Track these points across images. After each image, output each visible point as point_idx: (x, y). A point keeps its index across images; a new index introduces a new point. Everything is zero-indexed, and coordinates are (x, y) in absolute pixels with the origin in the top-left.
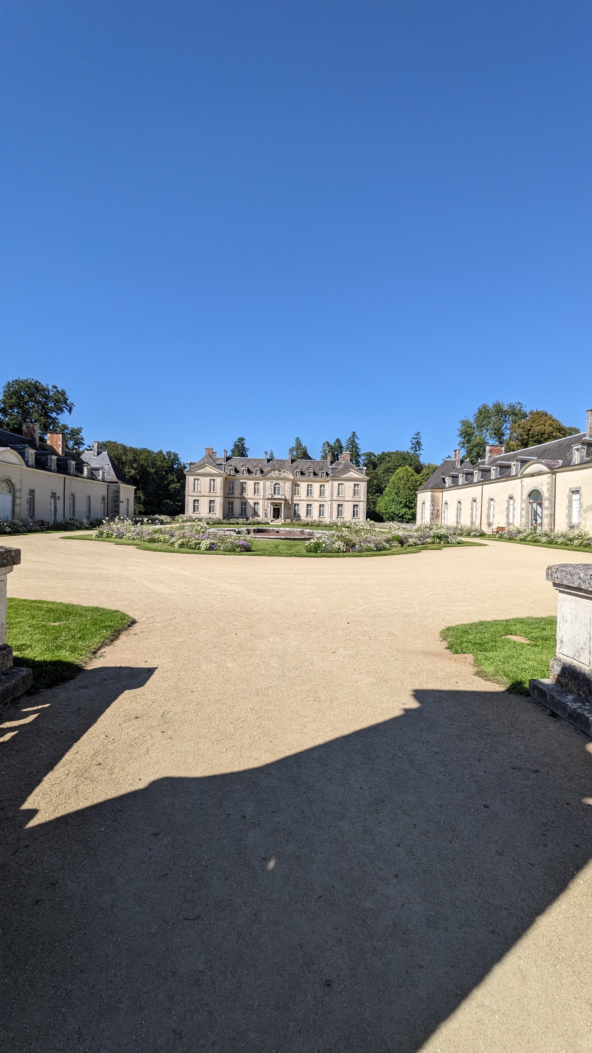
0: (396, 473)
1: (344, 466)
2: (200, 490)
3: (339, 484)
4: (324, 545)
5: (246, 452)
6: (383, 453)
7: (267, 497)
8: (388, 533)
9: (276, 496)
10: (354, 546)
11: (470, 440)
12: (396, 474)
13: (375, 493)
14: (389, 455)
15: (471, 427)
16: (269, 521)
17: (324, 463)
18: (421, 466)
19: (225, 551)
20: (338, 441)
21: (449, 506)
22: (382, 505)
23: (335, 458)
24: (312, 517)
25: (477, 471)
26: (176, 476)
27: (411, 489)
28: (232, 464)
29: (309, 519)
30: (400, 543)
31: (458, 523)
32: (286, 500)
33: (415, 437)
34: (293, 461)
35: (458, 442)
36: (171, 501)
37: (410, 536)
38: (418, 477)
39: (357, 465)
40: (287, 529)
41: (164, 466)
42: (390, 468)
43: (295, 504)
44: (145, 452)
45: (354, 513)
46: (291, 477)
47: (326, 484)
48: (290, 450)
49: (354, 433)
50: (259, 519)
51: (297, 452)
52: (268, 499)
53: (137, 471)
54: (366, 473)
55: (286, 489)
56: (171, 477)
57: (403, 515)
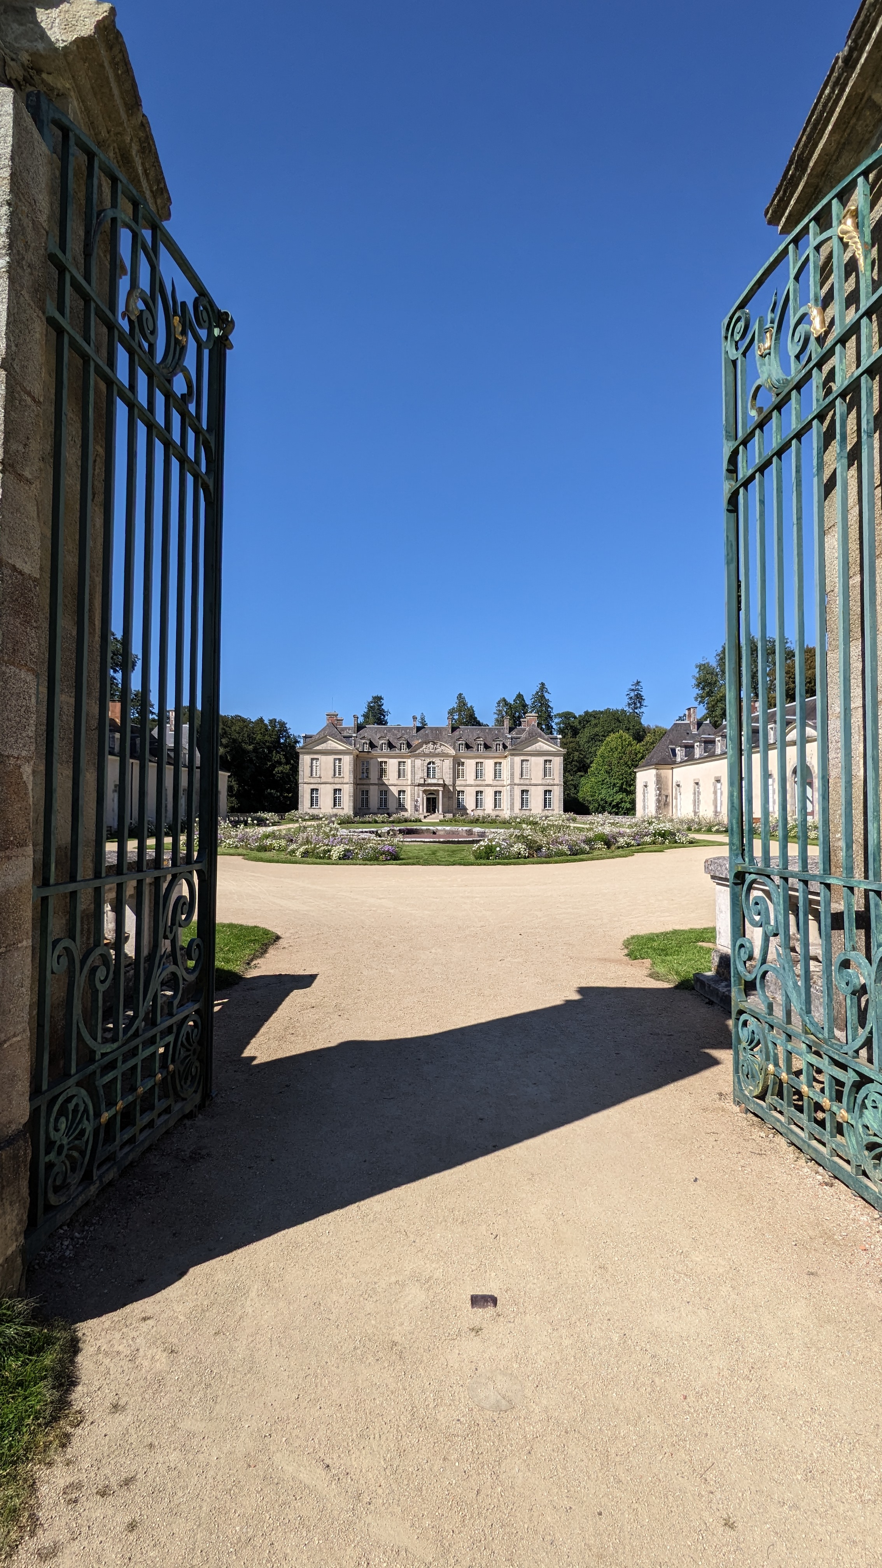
0: (605, 742)
1: (529, 734)
2: (320, 775)
3: (523, 761)
4: (498, 849)
5: (384, 716)
6: (586, 713)
7: (417, 782)
8: (589, 830)
9: (430, 781)
10: (539, 849)
11: (712, 693)
12: (606, 744)
13: (576, 772)
14: (595, 715)
15: (712, 674)
16: (422, 817)
17: (499, 730)
18: (644, 730)
19: (364, 859)
20: (520, 696)
21: (682, 789)
22: (587, 788)
23: (516, 722)
24: (484, 810)
25: (720, 738)
26: (283, 755)
27: (628, 765)
28: (366, 735)
29: (479, 813)
30: (606, 844)
31: (695, 813)
32: (444, 786)
33: (633, 687)
34: (454, 729)
35: (695, 695)
36: (277, 791)
37: (620, 834)
38: (638, 747)
39: (549, 731)
40: (448, 828)
41: (266, 741)
42: (598, 735)
43: (459, 792)
44: (239, 720)
45: (545, 803)
46: (452, 752)
47: (504, 762)
48: (449, 713)
49: (543, 684)
50: (406, 815)
51: (460, 715)
52: (419, 785)
53: (228, 749)
54: (562, 743)
55: (444, 770)
56: (276, 757)
57: (618, 804)
